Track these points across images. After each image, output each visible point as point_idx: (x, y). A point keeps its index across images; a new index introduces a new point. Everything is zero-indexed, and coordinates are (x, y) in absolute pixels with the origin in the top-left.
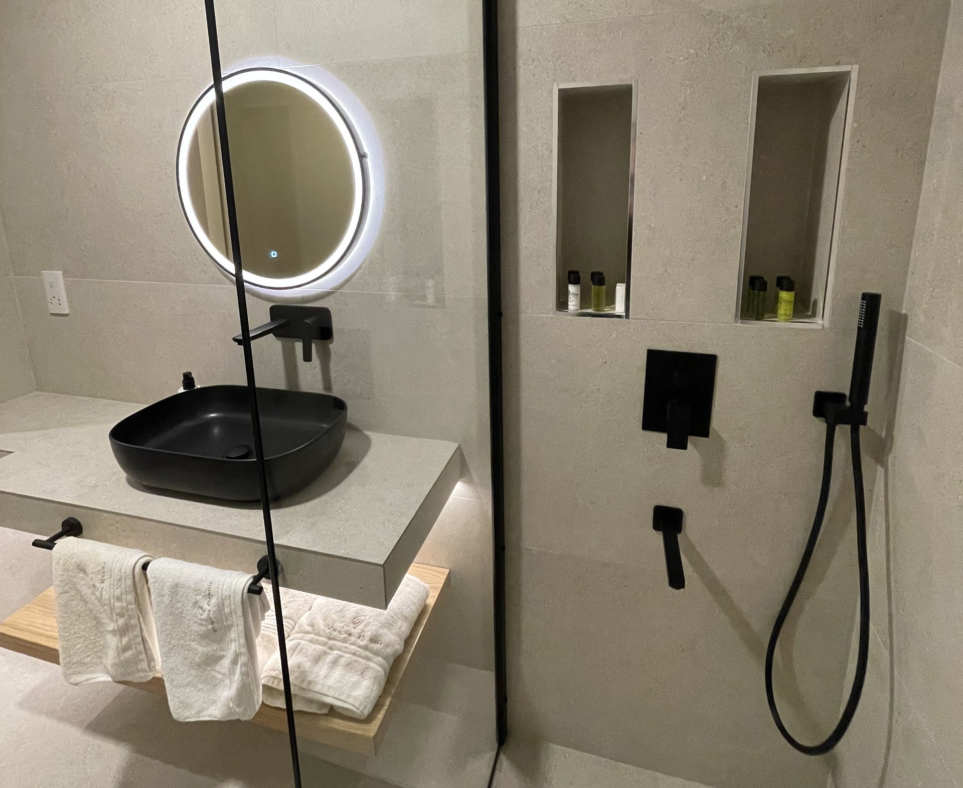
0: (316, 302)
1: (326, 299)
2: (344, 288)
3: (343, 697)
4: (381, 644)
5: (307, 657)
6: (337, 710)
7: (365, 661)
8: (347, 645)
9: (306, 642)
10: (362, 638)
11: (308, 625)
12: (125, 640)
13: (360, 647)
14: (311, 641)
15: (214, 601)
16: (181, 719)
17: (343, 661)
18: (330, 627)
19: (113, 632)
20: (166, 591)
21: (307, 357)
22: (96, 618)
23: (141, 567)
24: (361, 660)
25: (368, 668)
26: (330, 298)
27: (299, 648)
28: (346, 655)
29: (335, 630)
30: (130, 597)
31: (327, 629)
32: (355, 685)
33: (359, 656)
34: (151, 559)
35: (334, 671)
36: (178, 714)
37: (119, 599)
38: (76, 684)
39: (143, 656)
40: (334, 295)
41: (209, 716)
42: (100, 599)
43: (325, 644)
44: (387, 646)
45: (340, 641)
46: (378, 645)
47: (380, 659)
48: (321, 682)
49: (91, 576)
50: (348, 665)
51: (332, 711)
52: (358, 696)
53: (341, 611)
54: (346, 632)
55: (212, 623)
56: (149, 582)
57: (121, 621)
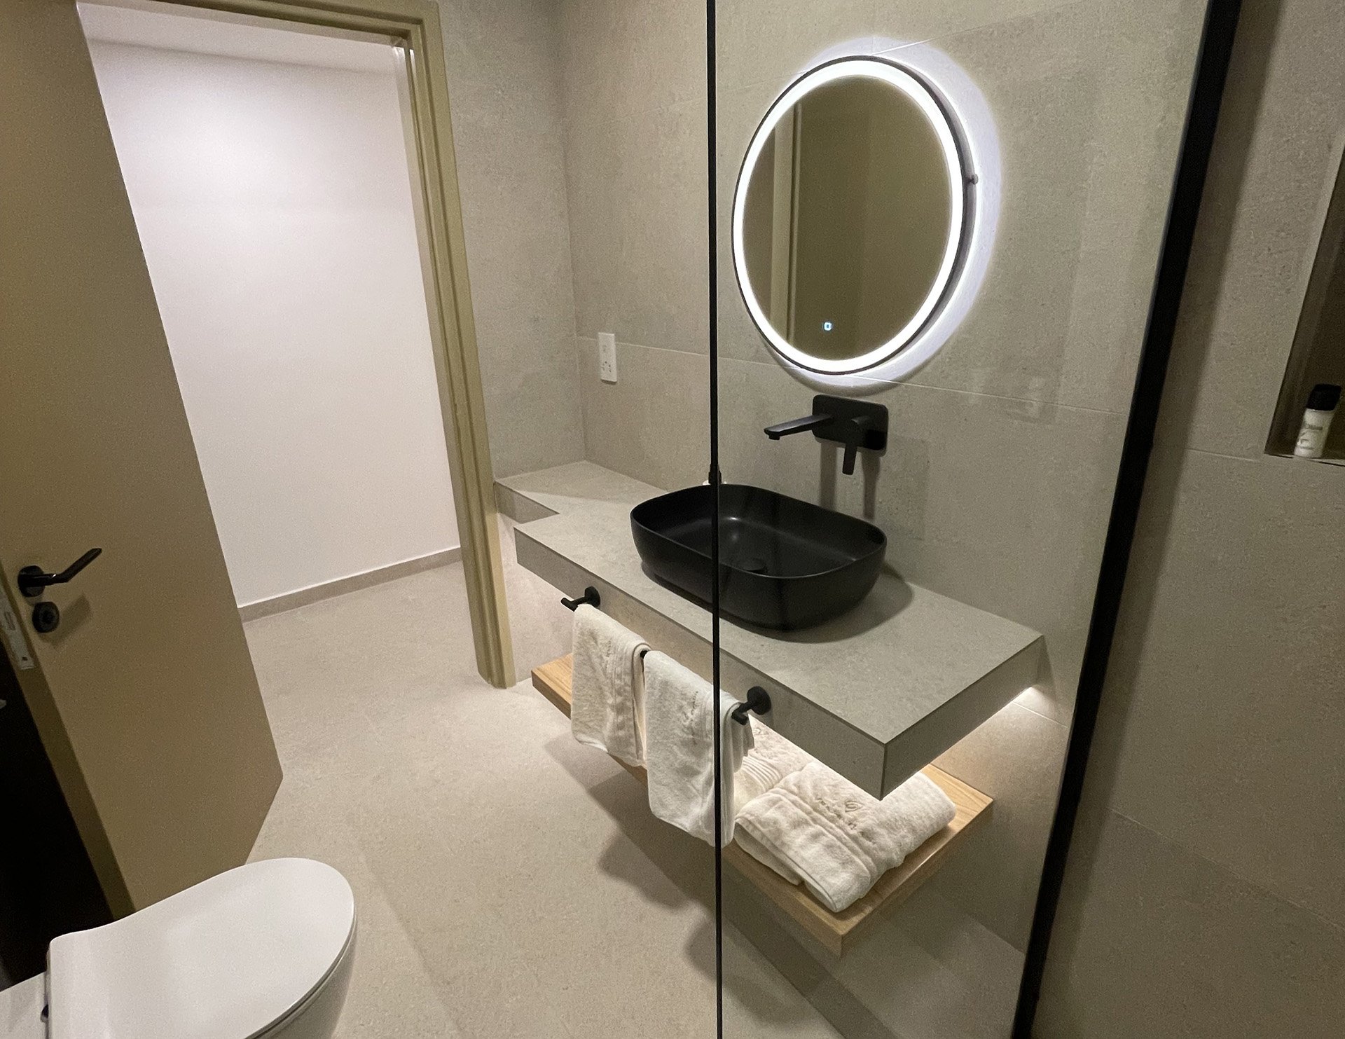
0: (872, 397)
1: (884, 395)
2: (911, 380)
3: (817, 878)
4: (874, 843)
5: (786, 816)
6: (808, 887)
7: (850, 852)
8: (833, 826)
9: (789, 802)
10: (852, 826)
11: (795, 785)
12: (621, 718)
13: (847, 834)
14: (794, 803)
15: (696, 711)
16: (657, 815)
17: (824, 840)
18: (819, 797)
19: (612, 706)
20: (657, 685)
21: (848, 469)
22: (601, 689)
23: (639, 653)
24: (845, 849)
25: (852, 862)
26: (891, 393)
27: (780, 803)
28: (830, 836)
29: (823, 803)
30: (628, 679)
31: (814, 798)
32: (833, 872)
33: (845, 844)
34: (649, 648)
35: (813, 845)
36: (654, 808)
37: (619, 677)
38: (580, 742)
39: (633, 740)
40: (895, 389)
41: (680, 824)
42: (604, 671)
43: (809, 813)
44: (882, 849)
45: (826, 817)
46: (870, 843)
47: (869, 860)
48: (796, 850)
49: (600, 646)
50: (829, 847)
51: (802, 886)
52: (834, 884)
53: (835, 786)
54: (835, 811)
55: (693, 734)
56: (645, 670)
57: (619, 699)
